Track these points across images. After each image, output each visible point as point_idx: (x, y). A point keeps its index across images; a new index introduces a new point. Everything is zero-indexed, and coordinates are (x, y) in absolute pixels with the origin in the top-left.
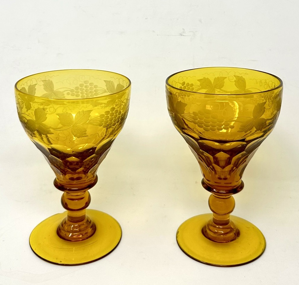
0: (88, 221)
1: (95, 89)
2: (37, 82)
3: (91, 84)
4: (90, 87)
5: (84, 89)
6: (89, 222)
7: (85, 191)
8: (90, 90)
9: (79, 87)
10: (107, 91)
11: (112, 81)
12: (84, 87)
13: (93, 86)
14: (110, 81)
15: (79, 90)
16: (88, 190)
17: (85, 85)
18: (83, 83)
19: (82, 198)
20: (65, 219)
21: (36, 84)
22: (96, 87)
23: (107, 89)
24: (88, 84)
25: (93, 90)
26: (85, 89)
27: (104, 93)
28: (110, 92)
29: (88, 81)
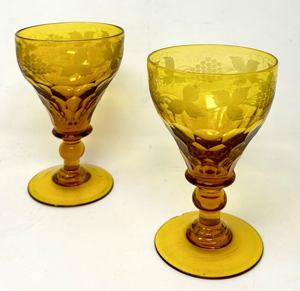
0: (223, 226)
1: (218, 67)
2: (160, 60)
3: (214, 61)
4: (212, 64)
5: (205, 68)
6: (224, 228)
7: (220, 189)
8: (212, 69)
9: (200, 64)
10: (234, 69)
11: (241, 57)
12: (205, 65)
13: (216, 64)
14: (237, 57)
15: (200, 68)
16: (224, 189)
17: (207, 62)
18: (205, 60)
19: (217, 197)
20: (196, 221)
21: (159, 62)
22: (219, 64)
23: (234, 66)
24: (211, 62)
25: (217, 68)
26: (207, 67)
27: (230, 71)
28: (237, 70)
29: (210, 58)
